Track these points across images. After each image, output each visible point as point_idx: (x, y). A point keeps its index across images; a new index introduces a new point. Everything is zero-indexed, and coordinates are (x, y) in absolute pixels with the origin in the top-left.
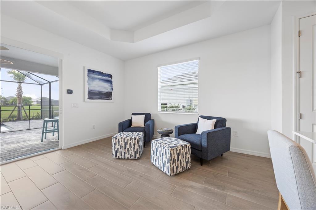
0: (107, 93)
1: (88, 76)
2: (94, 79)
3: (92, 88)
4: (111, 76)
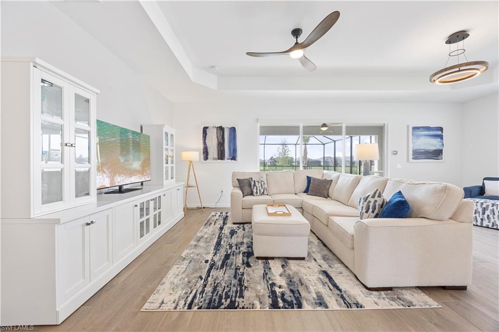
0: (435, 151)
1: (413, 135)
2: (419, 136)
4: (441, 129)
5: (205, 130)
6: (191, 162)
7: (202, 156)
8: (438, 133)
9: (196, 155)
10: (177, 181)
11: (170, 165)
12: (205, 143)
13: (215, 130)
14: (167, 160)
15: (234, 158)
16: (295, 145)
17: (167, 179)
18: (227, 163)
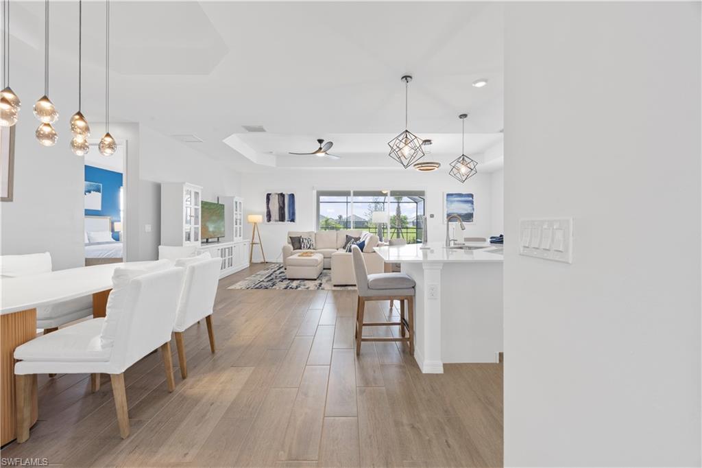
0: (466, 214)
1: (447, 200)
2: (452, 202)
3: (450, 211)
4: (471, 196)
5: (268, 195)
6: (255, 223)
7: (266, 219)
8: (469, 198)
9: (259, 218)
10: (244, 239)
11: (238, 226)
12: (268, 207)
13: (277, 196)
14: (236, 222)
15: (293, 220)
16: (383, 203)
17: (236, 236)
18: (287, 224)
